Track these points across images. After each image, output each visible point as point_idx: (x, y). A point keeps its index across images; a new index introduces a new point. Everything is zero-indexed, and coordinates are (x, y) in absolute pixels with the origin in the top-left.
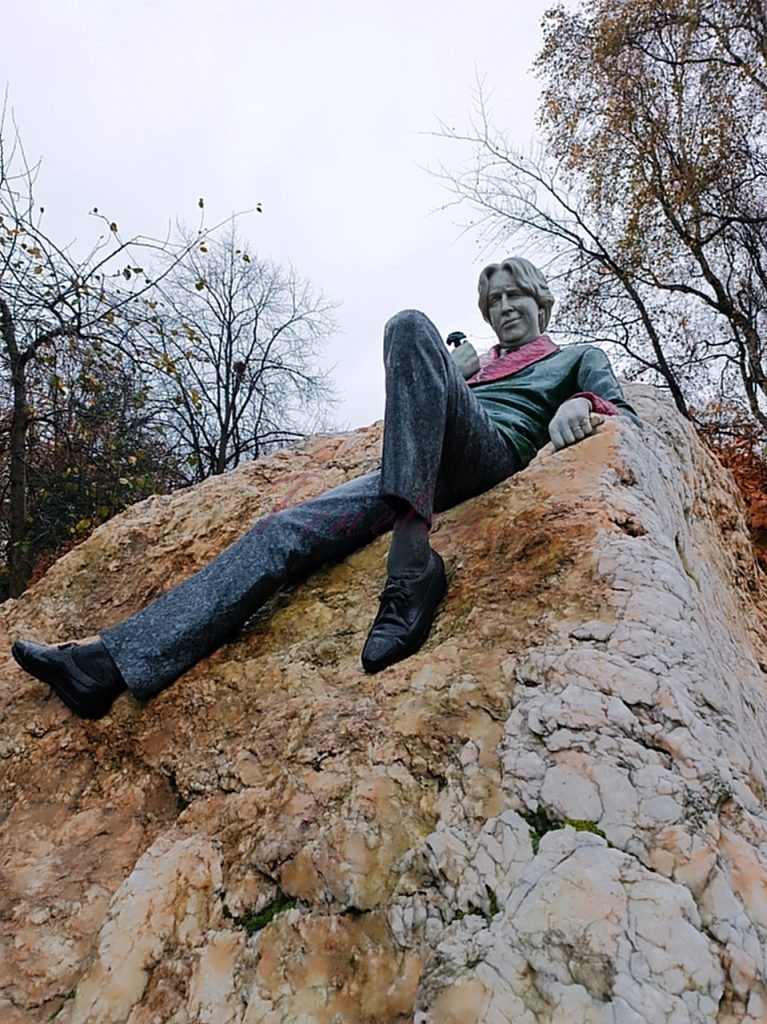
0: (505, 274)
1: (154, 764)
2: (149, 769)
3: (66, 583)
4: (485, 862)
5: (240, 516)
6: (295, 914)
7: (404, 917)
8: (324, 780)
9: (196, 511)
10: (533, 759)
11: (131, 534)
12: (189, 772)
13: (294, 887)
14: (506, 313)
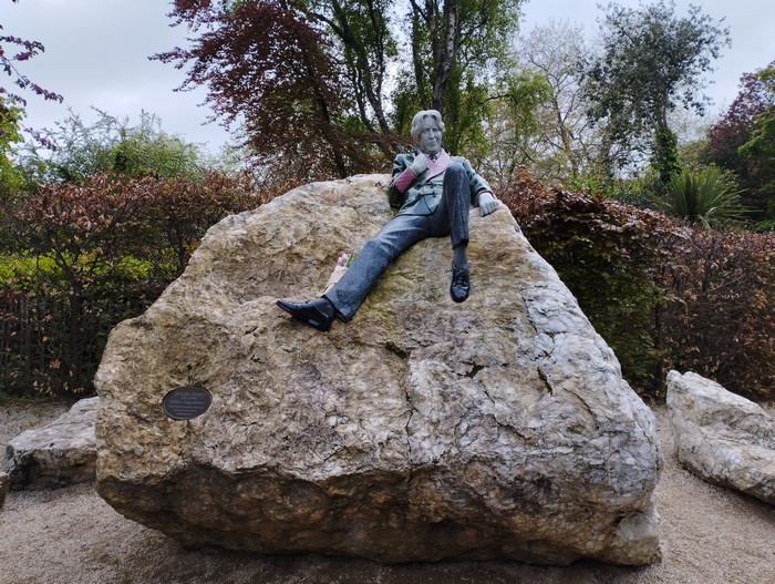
0: (432, 120)
1: (374, 343)
2: (371, 346)
3: (210, 269)
4: (540, 346)
5: (311, 233)
6: (485, 369)
7: (522, 361)
8: (472, 335)
9: (282, 228)
10: (544, 320)
11: (242, 241)
12: (401, 343)
13: (481, 364)
14: (431, 139)
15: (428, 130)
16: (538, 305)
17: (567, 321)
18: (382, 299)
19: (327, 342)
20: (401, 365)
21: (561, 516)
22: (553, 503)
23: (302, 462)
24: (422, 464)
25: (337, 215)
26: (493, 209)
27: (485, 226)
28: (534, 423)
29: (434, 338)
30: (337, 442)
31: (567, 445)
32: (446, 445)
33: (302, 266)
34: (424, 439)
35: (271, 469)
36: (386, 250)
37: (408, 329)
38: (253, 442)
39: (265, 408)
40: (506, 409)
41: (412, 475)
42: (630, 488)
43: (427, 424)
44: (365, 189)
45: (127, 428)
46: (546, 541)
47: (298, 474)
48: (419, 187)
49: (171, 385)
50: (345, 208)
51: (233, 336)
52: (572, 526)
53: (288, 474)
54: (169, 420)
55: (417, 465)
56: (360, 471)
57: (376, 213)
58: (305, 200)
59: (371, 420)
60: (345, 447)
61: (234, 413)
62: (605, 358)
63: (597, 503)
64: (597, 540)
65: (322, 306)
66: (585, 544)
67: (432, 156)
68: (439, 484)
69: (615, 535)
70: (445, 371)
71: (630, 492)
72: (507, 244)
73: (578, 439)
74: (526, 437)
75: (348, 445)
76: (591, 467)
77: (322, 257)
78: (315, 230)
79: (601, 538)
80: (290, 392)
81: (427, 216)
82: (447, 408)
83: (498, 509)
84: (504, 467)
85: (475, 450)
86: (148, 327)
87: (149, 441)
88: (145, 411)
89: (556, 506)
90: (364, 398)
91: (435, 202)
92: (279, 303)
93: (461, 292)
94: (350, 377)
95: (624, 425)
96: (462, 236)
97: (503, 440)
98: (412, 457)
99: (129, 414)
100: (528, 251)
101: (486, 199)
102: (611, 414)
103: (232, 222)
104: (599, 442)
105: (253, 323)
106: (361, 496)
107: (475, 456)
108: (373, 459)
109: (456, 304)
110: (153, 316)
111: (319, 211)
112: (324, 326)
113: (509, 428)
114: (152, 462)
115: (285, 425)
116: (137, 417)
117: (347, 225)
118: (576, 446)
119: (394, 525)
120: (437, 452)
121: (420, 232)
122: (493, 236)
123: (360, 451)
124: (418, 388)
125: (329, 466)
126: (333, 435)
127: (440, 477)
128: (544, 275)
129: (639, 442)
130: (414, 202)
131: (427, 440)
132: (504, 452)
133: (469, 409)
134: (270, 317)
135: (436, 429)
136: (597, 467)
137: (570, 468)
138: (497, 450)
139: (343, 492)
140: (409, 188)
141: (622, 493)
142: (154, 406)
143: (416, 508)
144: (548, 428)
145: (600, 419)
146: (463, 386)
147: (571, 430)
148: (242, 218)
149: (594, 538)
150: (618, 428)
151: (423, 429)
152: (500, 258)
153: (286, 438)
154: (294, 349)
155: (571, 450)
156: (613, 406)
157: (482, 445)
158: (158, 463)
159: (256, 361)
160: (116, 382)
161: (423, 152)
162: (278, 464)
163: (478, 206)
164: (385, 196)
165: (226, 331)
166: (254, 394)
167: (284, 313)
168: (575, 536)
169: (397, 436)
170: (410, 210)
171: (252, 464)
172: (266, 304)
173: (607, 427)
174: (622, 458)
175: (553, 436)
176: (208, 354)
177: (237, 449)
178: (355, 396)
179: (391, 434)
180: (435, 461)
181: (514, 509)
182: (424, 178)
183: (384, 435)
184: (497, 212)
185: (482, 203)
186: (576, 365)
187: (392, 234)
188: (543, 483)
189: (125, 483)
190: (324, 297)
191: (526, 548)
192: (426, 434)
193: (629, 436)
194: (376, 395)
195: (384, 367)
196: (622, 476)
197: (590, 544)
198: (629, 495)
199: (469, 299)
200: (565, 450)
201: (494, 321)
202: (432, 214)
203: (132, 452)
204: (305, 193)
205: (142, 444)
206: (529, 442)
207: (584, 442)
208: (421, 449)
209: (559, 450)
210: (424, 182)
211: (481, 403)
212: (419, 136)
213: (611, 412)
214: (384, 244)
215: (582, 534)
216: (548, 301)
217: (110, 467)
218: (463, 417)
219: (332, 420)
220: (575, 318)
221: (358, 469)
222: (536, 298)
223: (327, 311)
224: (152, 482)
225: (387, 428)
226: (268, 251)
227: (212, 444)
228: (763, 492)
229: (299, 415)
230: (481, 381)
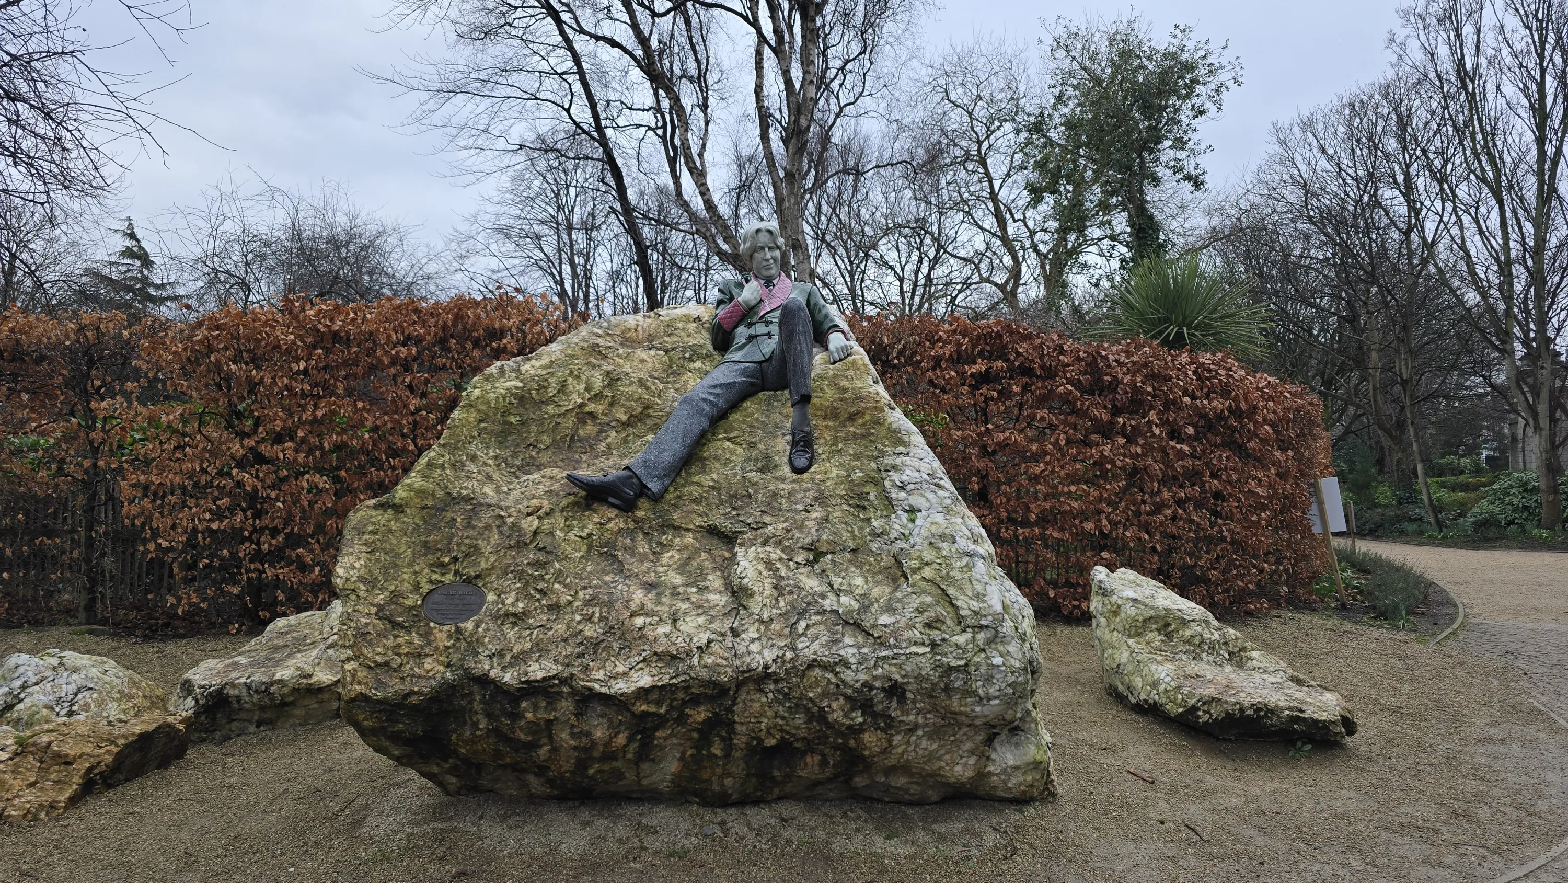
0: (767, 234)
1: (692, 527)
2: (688, 530)
3: (476, 434)
4: (897, 527)
5: (609, 385)
6: (830, 557)
7: (874, 546)
8: (815, 515)
9: (570, 379)
10: (903, 495)
11: (515, 396)
12: (727, 525)
13: (824, 549)
14: (767, 260)
15: (763, 248)
16: (895, 476)
17: (931, 496)
18: (703, 470)
19: (631, 525)
20: (727, 555)
21: (920, 733)
22: (908, 715)
23: (602, 672)
24: (750, 671)
25: (643, 361)
26: (847, 353)
27: (835, 376)
28: (885, 619)
29: (767, 519)
30: (646, 647)
31: (923, 644)
32: (780, 648)
33: (596, 429)
34: (753, 641)
35: (564, 681)
36: (707, 408)
37: (734, 508)
38: (540, 649)
39: (555, 608)
40: (853, 603)
41: (740, 685)
42: (997, 693)
43: (757, 624)
44: (680, 325)
45: (378, 635)
46: (904, 768)
47: (597, 686)
48: (750, 325)
49: (431, 582)
50: (652, 352)
51: (511, 519)
52: (935, 746)
53: (583, 687)
54: (432, 624)
55: (743, 672)
56: (674, 681)
57: (694, 358)
58: (600, 341)
59: (687, 619)
60: (656, 653)
61: (515, 615)
62: (976, 542)
63: (961, 713)
64: (966, 764)
65: (624, 481)
66: (952, 770)
67: (769, 282)
68: (770, 695)
69: (988, 758)
70: (780, 560)
71: (996, 698)
72: (860, 399)
73: (936, 635)
74: (876, 635)
75: (659, 650)
76: (951, 669)
77: (624, 418)
78: (612, 380)
79: (972, 761)
80: (585, 588)
81: (760, 363)
82: (782, 604)
83: (843, 724)
84: (849, 672)
85: (815, 653)
86: (399, 509)
87: (406, 650)
88: (400, 615)
89: (912, 718)
90: (679, 594)
91: (769, 346)
92: (569, 477)
93: (801, 462)
94: (661, 569)
95: (990, 618)
96: (803, 391)
97: (848, 640)
98: (737, 663)
99: (380, 619)
100: (887, 409)
101: (836, 340)
102: (975, 605)
103: (502, 370)
104: (961, 639)
105: (535, 502)
106: (675, 715)
107: (815, 660)
108: (689, 666)
109: (795, 477)
110: (404, 495)
111: (618, 356)
112: (627, 507)
113: (857, 626)
114: (413, 676)
115: (580, 627)
116: (390, 621)
117: (656, 374)
118: (934, 645)
119: (718, 752)
120: (769, 655)
121: (752, 384)
122: (845, 390)
123: (674, 657)
124: (745, 581)
125: (634, 675)
126: (640, 638)
127: (772, 687)
128: (906, 439)
129: (1008, 639)
130: (744, 345)
131: (757, 643)
132: (849, 653)
133: (808, 604)
134: (557, 495)
135: (767, 629)
136: (957, 669)
137: (927, 670)
138: (842, 652)
139: (652, 709)
140: (736, 327)
141: (989, 700)
142: (411, 608)
143: (744, 728)
144: (903, 623)
145: (963, 613)
146: (801, 577)
147: (929, 625)
148: (515, 366)
149: (964, 760)
150: (984, 622)
151: (751, 629)
152: (852, 418)
153: (582, 643)
154: (590, 535)
155: (928, 649)
156: (979, 597)
157: (822, 646)
158: (420, 677)
159: (540, 549)
160: (361, 579)
161: (756, 277)
162: (572, 675)
163: (827, 349)
164: (706, 335)
165: (502, 513)
166: (540, 591)
167: (576, 490)
168: (940, 759)
169: (720, 638)
170: (737, 356)
171: (540, 675)
172: (551, 478)
173: (970, 622)
174: (988, 658)
175: (907, 634)
176: (480, 542)
177: (520, 659)
178: (668, 592)
179: (713, 636)
180: (766, 667)
181: (861, 724)
182: (756, 313)
183: (703, 638)
184: (850, 358)
185: (831, 346)
186: (939, 549)
187: (715, 386)
188: (895, 690)
189: (379, 702)
190: (627, 468)
191: (883, 779)
192: (756, 636)
193: (997, 631)
194: (694, 590)
195: (704, 555)
196: (989, 679)
197: (958, 769)
198: (997, 702)
199: (812, 469)
200: (921, 650)
201: (842, 497)
202: (766, 361)
203: (387, 664)
204: (599, 331)
205: (399, 655)
206: (880, 642)
207: (944, 640)
208: (749, 653)
209: (914, 649)
210: (755, 319)
211: (823, 596)
212: (751, 256)
213: (975, 603)
214: (705, 400)
215: (947, 757)
216: (908, 472)
217: (359, 683)
218: (801, 614)
219: (639, 621)
220: (941, 493)
221: (672, 678)
222: (894, 468)
223: (631, 487)
224: (414, 699)
225: (708, 629)
226: (551, 409)
227: (487, 653)
228: (1199, 717)
229: (597, 615)
230: (824, 571)
